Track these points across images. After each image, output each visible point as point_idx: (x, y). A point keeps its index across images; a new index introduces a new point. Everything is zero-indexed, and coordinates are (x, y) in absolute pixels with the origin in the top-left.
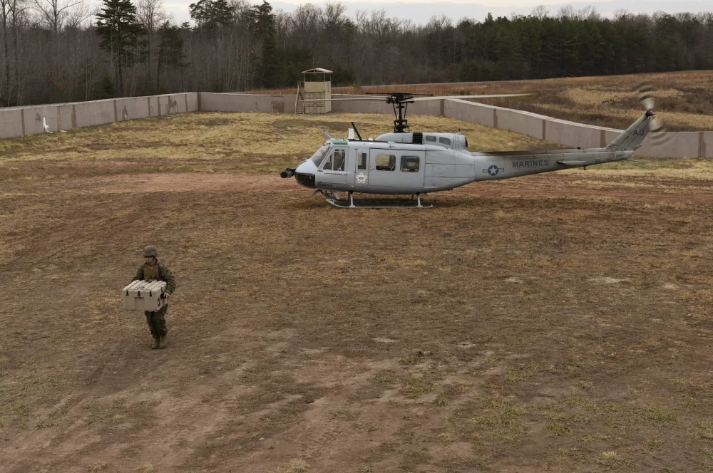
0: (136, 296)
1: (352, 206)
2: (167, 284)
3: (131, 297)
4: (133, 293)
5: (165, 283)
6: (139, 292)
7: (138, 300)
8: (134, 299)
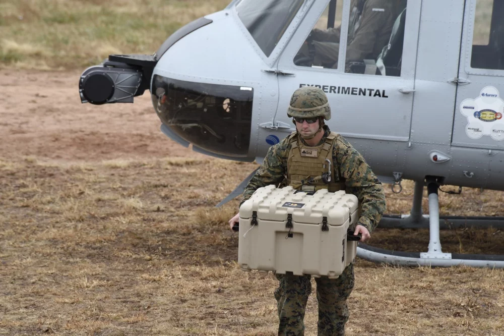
0: (282, 227)
1: (435, 253)
2: (360, 201)
3: (266, 231)
4: (272, 218)
5: (353, 198)
6: (290, 216)
7: (284, 240)
8: (272, 235)
